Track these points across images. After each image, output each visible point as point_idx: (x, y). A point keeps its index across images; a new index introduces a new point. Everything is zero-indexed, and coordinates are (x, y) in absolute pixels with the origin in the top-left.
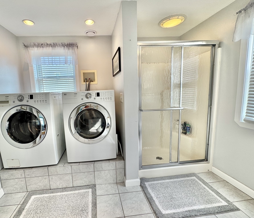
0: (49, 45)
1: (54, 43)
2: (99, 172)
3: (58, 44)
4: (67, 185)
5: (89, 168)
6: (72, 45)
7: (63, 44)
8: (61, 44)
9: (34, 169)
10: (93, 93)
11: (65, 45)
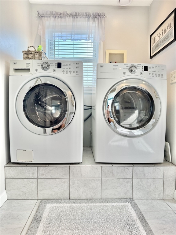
0: (69, 14)
1: (76, 13)
2: (140, 180)
3: (81, 14)
4: (93, 195)
5: (126, 173)
6: (98, 15)
7: (88, 14)
8: (85, 14)
9: (51, 167)
10: (139, 66)
11: (90, 15)
